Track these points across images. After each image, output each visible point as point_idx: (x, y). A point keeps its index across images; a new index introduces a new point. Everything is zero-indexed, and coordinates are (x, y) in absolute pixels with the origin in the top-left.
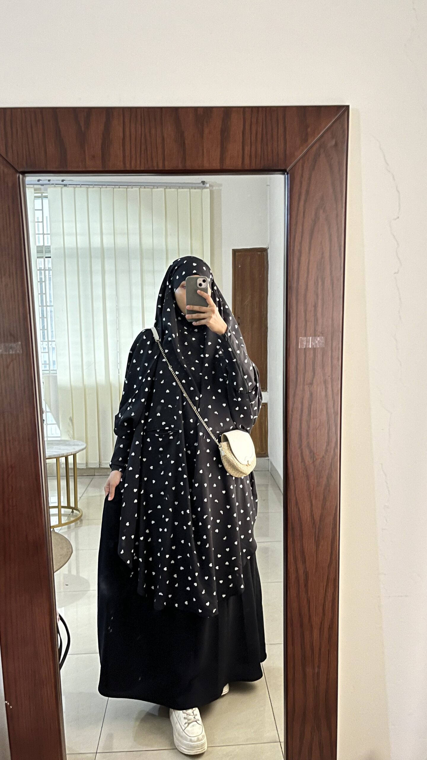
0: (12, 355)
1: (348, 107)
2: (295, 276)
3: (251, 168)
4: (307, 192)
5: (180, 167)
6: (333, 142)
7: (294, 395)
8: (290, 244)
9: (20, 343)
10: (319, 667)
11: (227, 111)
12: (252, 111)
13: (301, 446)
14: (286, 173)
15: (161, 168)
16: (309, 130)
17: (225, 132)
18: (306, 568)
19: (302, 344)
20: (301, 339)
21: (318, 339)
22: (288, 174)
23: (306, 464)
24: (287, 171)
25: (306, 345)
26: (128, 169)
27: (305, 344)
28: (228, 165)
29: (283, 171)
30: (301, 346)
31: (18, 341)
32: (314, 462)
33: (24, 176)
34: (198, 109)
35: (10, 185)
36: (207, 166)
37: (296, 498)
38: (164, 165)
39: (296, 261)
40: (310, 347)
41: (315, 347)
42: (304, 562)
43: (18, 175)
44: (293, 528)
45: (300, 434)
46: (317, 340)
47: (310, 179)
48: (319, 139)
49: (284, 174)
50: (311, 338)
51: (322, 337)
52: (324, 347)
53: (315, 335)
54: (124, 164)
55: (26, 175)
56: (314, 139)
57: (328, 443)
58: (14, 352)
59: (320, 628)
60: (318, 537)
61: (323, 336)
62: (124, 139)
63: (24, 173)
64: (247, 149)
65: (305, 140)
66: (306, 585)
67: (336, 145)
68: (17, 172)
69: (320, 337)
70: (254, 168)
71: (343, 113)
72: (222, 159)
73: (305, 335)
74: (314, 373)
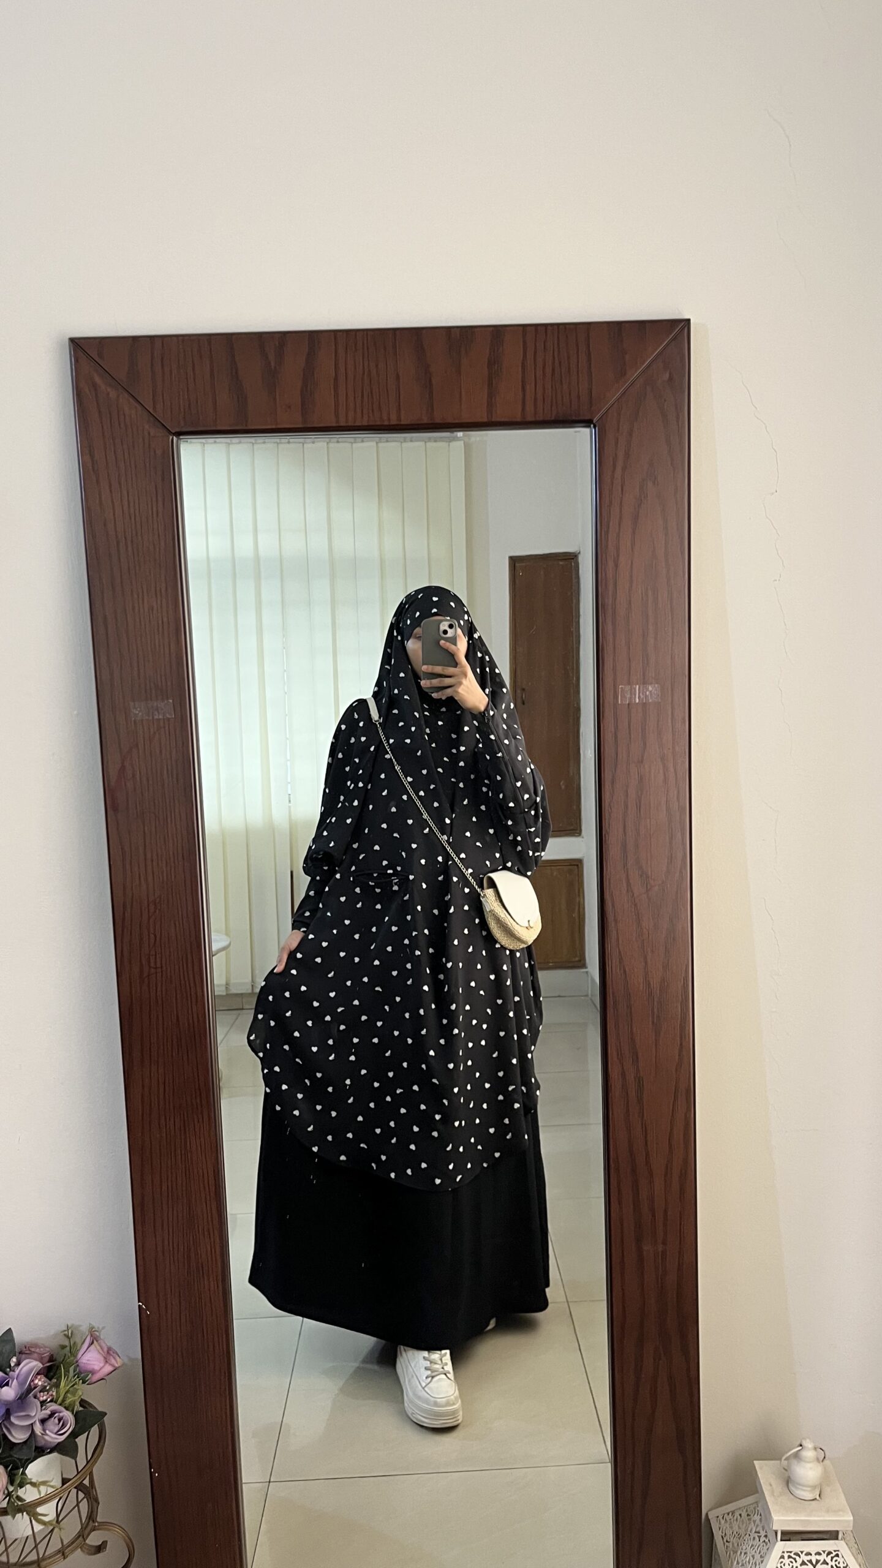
0: (159, 720)
1: (689, 320)
2: (611, 587)
3: (538, 419)
4: (627, 455)
5: (425, 420)
6: (667, 375)
7: (613, 782)
8: (601, 538)
9: (171, 701)
10: (664, 1243)
11: (497, 333)
12: (536, 330)
13: (625, 865)
14: (592, 426)
15: (394, 422)
16: (627, 357)
17: (494, 363)
18: (638, 1070)
19: (623, 697)
20: (622, 688)
21: (650, 688)
22: (595, 427)
23: (635, 895)
24: (594, 422)
25: (631, 698)
26: (342, 424)
27: (628, 696)
28: (499, 415)
29: (587, 423)
30: (622, 700)
31: (168, 699)
32: (647, 891)
33: (179, 439)
34: (452, 330)
35: (159, 452)
36: (466, 418)
37: (620, 952)
38: (399, 419)
39: (611, 564)
40: (637, 701)
41: (644, 701)
42: (636, 1059)
43: (171, 437)
44: (615, 1003)
45: (624, 846)
46: (648, 690)
47: (630, 434)
48: (643, 371)
49: (589, 427)
50: (638, 686)
51: (656, 685)
52: (660, 701)
53: (645, 682)
54: (337, 416)
55: (181, 437)
56: (636, 371)
57: (671, 859)
58: (161, 717)
59: (666, 1175)
60: (658, 1017)
61: (657, 683)
62: (336, 379)
63: (179, 434)
64: (530, 388)
65: (623, 373)
66: (640, 1100)
67: (671, 379)
68: (170, 433)
69: (653, 685)
70: (541, 419)
71: (682, 329)
72: (490, 405)
73: (629, 683)
74: (645, 744)
